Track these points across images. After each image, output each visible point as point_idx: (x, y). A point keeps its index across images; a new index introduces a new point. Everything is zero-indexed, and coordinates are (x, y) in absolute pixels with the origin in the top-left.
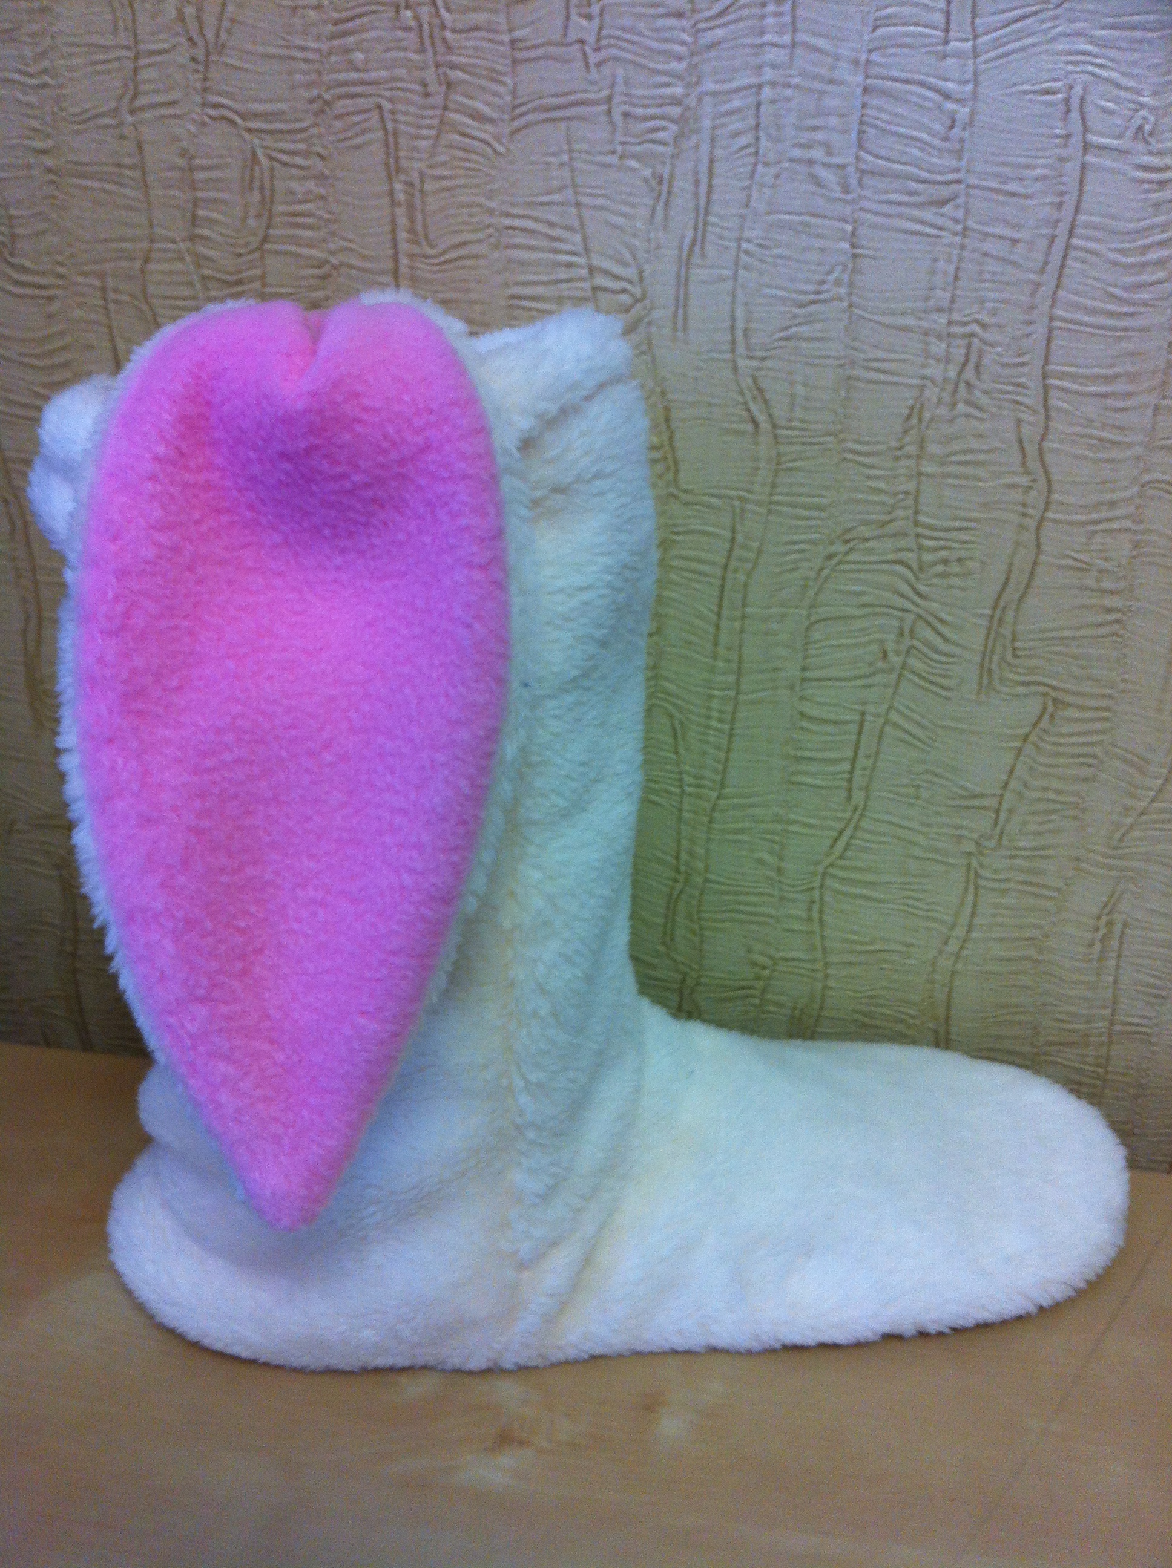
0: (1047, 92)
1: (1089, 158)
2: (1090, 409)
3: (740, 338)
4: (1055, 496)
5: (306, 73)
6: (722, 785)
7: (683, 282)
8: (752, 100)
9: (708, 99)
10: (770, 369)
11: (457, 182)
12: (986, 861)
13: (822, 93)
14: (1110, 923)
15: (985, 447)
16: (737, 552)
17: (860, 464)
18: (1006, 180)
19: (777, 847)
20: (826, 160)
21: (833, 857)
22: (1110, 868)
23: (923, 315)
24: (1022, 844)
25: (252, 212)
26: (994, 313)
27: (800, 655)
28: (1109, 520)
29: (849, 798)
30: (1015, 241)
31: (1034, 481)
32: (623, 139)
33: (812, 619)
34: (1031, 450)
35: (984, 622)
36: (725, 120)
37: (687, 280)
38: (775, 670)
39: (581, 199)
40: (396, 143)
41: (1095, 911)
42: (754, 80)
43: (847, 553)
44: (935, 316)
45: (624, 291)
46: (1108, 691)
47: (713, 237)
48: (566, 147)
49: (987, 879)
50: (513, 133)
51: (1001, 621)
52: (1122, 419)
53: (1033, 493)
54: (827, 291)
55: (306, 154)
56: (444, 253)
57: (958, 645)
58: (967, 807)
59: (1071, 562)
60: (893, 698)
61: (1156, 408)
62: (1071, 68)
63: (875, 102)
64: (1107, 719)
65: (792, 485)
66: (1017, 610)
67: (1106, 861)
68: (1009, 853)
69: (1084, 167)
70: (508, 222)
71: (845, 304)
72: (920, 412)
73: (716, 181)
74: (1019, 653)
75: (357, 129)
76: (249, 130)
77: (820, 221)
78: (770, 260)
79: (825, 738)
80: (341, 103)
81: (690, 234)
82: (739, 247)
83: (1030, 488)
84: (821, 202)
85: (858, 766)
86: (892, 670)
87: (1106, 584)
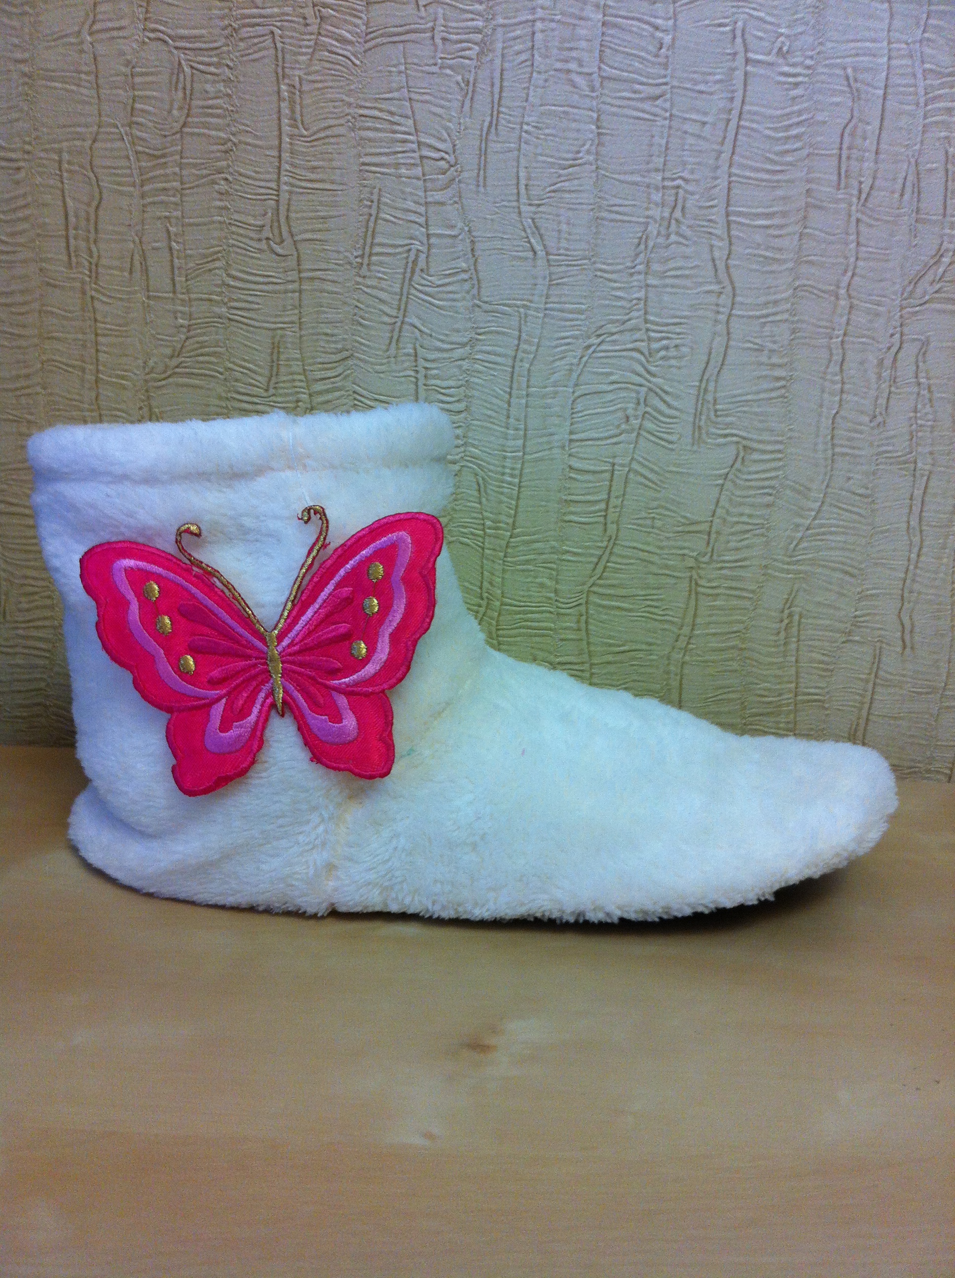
0: (720, 25)
1: (749, 68)
2: (758, 238)
3: (523, 190)
4: (738, 299)
5: (220, 9)
6: (514, 527)
7: (483, 153)
8: (530, 29)
9: (499, 29)
10: (544, 213)
11: (326, 84)
12: (702, 572)
13: (575, 25)
14: (790, 615)
15: (691, 265)
16: (523, 346)
17: (606, 279)
18: (696, 83)
19: (554, 573)
20: (579, 70)
21: (595, 578)
22: (788, 572)
23: (646, 174)
24: (727, 558)
25: (176, 106)
26: (692, 172)
27: (568, 423)
28: (774, 314)
29: (605, 530)
30: (704, 123)
31: (723, 288)
32: (442, 56)
33: (576, 394)
34: (721, 266)
35: (694, 391)
36: (512, 43)
37: (486, 150)
38: (551, 434)
39: (413, 96)
40: (283, 58)
41: (780, 606)
42: (530, 17)
43: (599, 344)
44: (653, 175)
45: (442, 159)
46: (780, 439)
47: (503, 122)
48: (403, 61)
49: (704, 587)
50: (365, 52)
51: (706, 390)
52: (777, 242)
53: (723, 296)
54: (581, 158)
55: (217, 65)
56: (315, 133)
57: (676, 409)
58: (689, 532)
59: (751, 345)
60: (634, 453)
61: (801, 234)
62: (734, 10)
63: (610, 32)
64: (780, 459)
65: (560, 296)
66: (716, 381)
67: (786, 567)
68: (719, 565)
69: (746, 74)
70: (361, 112)
71: (594, 167)
72: (646, 241)
73: (505, 84)
74: (719, 413)
75: (255, 48)
76: (176, 48)
77: (575, 111)
78: (542, 137)
79: (586, 485)
80: (245, 30)
81: (488, 119)
82: (522, 128)
83: (721, 293)
84: (576, 97)
85: (611, 506)
86: (633, 430)
87: (775, 360)
